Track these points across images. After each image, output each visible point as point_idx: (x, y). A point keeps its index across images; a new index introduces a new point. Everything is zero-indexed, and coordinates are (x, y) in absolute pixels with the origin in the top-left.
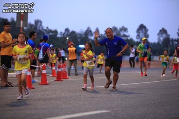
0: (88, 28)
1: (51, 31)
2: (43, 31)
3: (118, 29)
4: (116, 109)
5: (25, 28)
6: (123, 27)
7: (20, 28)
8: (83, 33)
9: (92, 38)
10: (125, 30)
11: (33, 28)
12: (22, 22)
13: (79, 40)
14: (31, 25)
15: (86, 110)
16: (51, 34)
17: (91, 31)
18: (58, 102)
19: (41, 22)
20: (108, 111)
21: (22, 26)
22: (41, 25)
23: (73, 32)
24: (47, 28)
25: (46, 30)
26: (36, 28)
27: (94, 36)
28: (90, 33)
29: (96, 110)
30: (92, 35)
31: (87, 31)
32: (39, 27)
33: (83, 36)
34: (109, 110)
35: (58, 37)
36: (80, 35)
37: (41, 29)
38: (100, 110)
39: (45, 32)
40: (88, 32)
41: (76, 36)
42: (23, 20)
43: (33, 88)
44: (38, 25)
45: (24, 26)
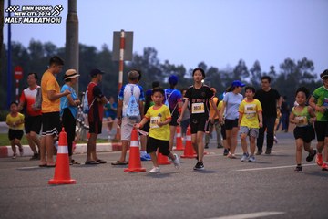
0: (240, 62)
1: (173, 68)
2: (159, 67)
3: (296, 63)
4: (294, 210)
5: (127, 62)
6: (305, 59)
7: (118, 63)
8: (232, 71)
9: (248, 80)
10: (309, 64)
11: (141, 62)
12: (122, 51)
13: (224, 84)
14: (138, 58)
15: (239, 211)
16: (172, 72)
17: (245, 68)
18: (188, 196)
19: (155, 52)
20: (281, 213)
21: (122, 59)
22: (154, 57)
23: (213, 70)
24: (167, 62)
25: (163, 66)
26: (146, 62)
27: (251, 76)
28: (243, 72)
29: (259, 211)
30: (247, 74)
31: (237, 67)
32: (152, 61)
33: (231, 77)
34: (281, 210)
35: (186, 79)
36: (226, 74)
37: (154, 64)
38: (265, 210)
39: (162, 69)
40: (241, 68)
41: (218, 76)
42: (124, 49)
43: (144, 171)
44: (150, 57)
45: (125, 59)
